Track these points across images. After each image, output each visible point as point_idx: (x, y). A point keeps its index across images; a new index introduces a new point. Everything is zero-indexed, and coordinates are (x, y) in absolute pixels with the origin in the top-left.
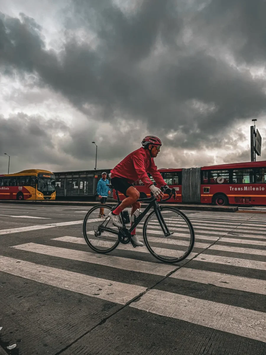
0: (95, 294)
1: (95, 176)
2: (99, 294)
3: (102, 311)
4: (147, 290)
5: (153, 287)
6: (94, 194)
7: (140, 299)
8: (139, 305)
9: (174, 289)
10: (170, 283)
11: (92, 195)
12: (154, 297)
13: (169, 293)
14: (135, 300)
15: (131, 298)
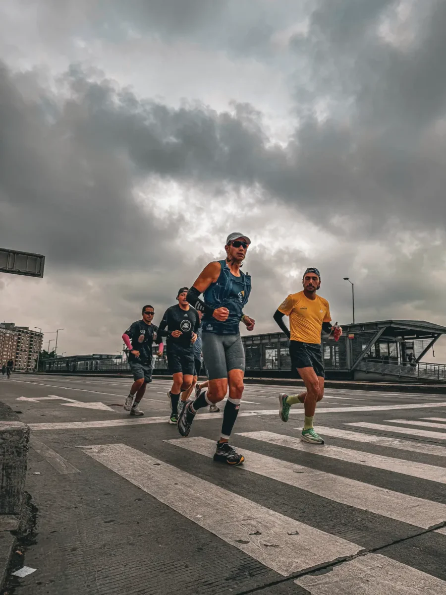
0: (240, 541)
1: (350, 336)
2: (248, 542)
3: (226, 580)
4: (360, 553)
5: (380, 548)
6: (349, 368)
7: (332, 570)
8: (318, 584)
9: (433, 563)
10: (431, 547)
11: (347, 369)
12: (368, 572)
13: (413, 569)
14: (318, 570)
15: (311, 564)
